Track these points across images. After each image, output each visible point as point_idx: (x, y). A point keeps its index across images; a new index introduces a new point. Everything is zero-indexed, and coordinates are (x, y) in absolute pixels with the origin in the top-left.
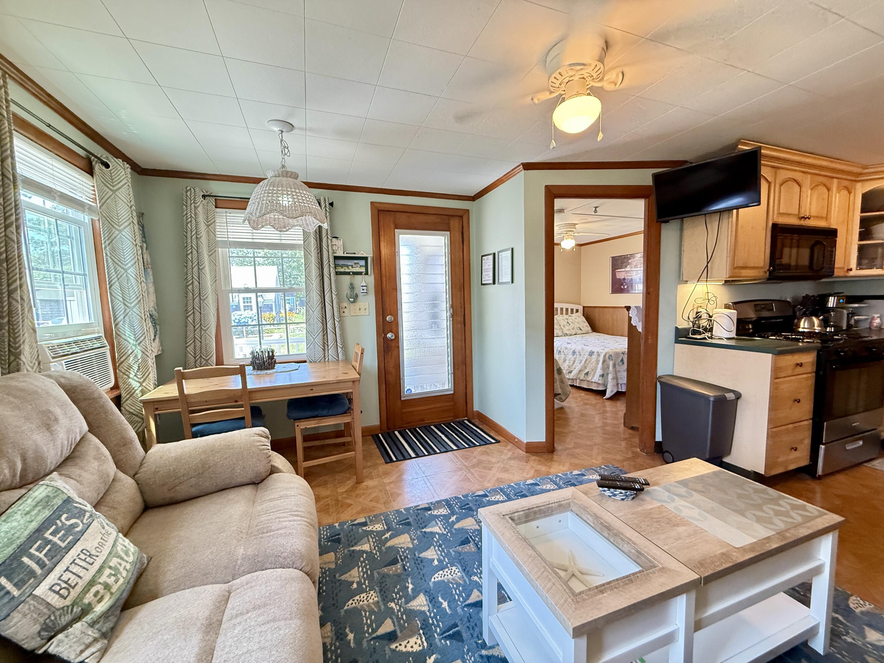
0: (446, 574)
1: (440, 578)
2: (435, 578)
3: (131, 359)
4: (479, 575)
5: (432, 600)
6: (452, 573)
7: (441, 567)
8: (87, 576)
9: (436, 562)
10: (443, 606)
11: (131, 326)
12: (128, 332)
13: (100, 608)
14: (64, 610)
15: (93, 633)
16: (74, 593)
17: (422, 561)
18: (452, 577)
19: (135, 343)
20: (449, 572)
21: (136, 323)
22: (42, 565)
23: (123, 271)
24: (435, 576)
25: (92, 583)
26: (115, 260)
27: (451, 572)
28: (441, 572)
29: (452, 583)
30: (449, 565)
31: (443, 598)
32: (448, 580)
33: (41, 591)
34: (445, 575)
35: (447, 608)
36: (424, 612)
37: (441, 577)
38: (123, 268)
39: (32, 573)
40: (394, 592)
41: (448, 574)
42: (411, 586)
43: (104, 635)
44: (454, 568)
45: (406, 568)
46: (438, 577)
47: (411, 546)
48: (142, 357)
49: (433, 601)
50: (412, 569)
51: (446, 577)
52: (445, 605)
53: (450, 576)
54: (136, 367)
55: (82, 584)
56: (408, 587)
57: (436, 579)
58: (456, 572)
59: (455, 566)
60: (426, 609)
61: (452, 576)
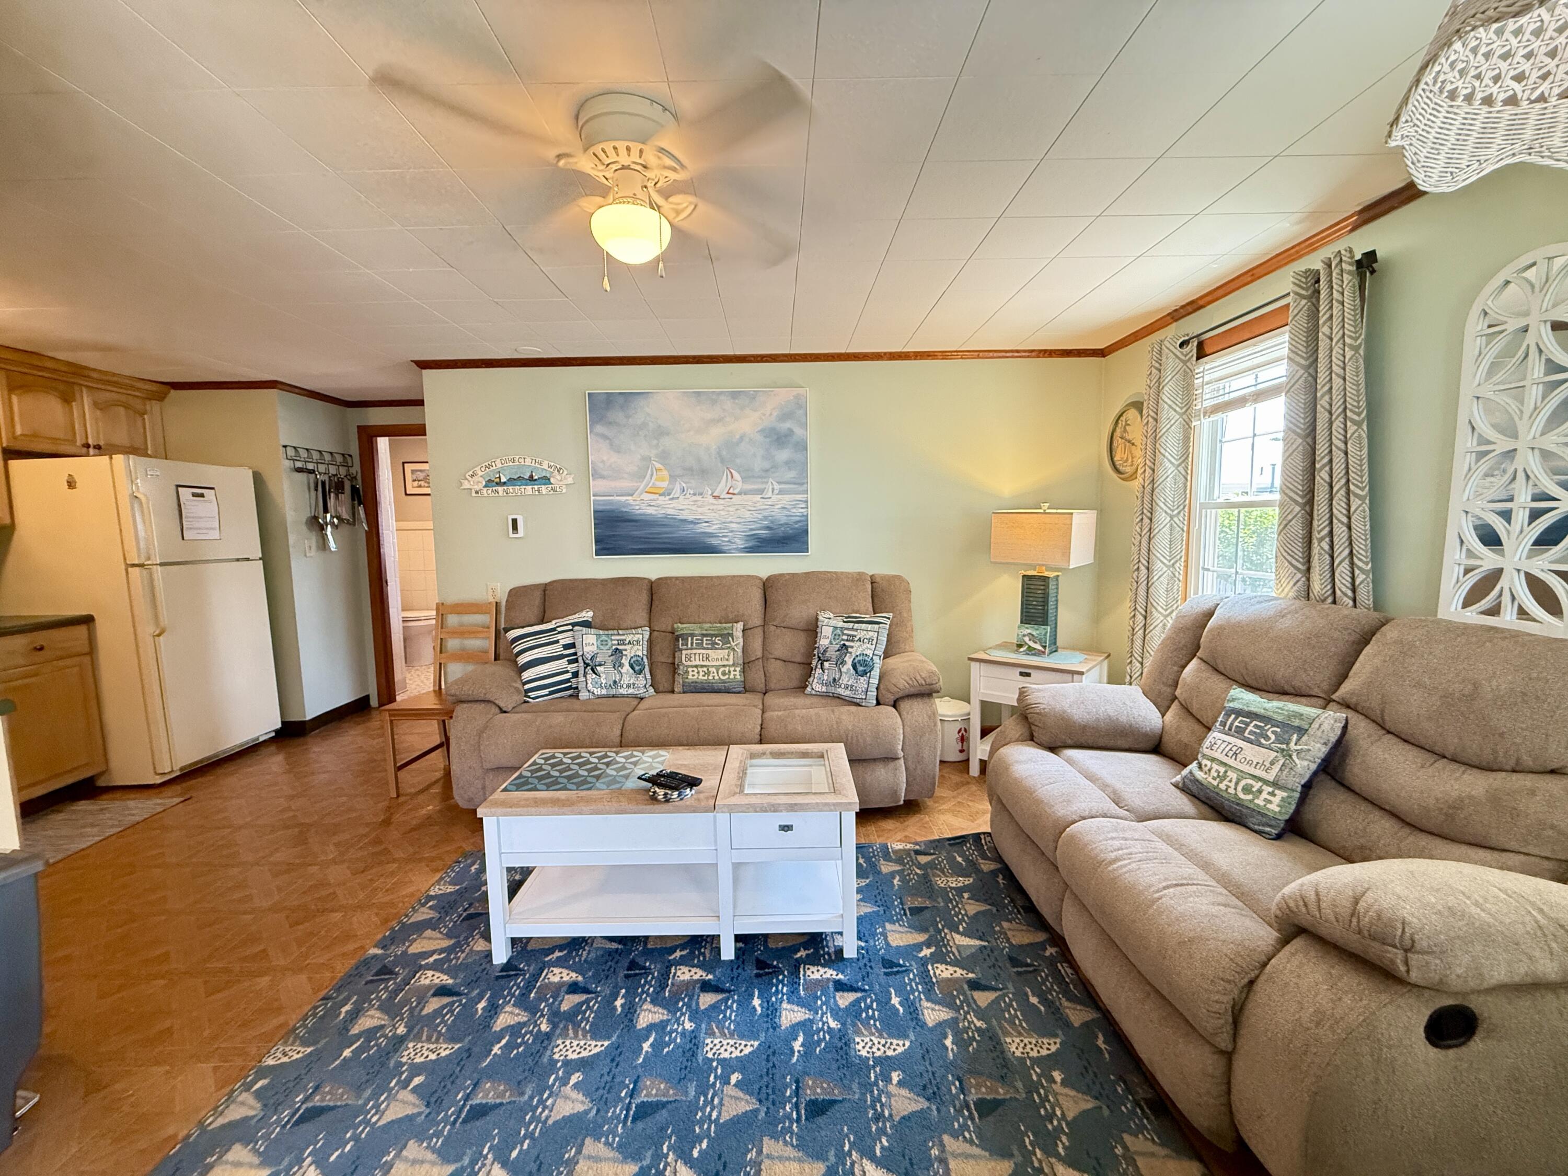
0: (880, 1046)
1: (895, 1042)
2: (904, 1045)
4: (826, 1028)
5: (913, 1012)
6: (870, 1044)
7: (886, 1063)
9: (895, 1077)
10: (898, 999)
13: (1199, 774)
14: (1202, 752)
17: (924, 1087)
18: (873, 1038)
20: (874, 1050)
24: (903, 1049)
27: (871, 1048)
28: (890, 1053)
29: (876, 1028)
30: (871, 1063)
31: (898, 1010)
32: (881, 1036)
33: (1214, 734)
34: (884, 1046)
35: (893, 995)
36: (928, 1000)
37: (891, 1044)
40: (977, 1041)
41: (877, 1045)
42: (948, 1042)
44: (864, 1053)
45: (957, 1083)
46: (899, 1047)
47: (946, 1138)
49: (912, 1010)
50: (944, 1077)
51: (883, 1041)
52: (895, 1001)
53: (876, 1041)
56: (953, 1043)
57: (901, 1043)
58: (862, 1044)
59: (860, 1057)
60: (925, 1004)
61: (871, 1040)
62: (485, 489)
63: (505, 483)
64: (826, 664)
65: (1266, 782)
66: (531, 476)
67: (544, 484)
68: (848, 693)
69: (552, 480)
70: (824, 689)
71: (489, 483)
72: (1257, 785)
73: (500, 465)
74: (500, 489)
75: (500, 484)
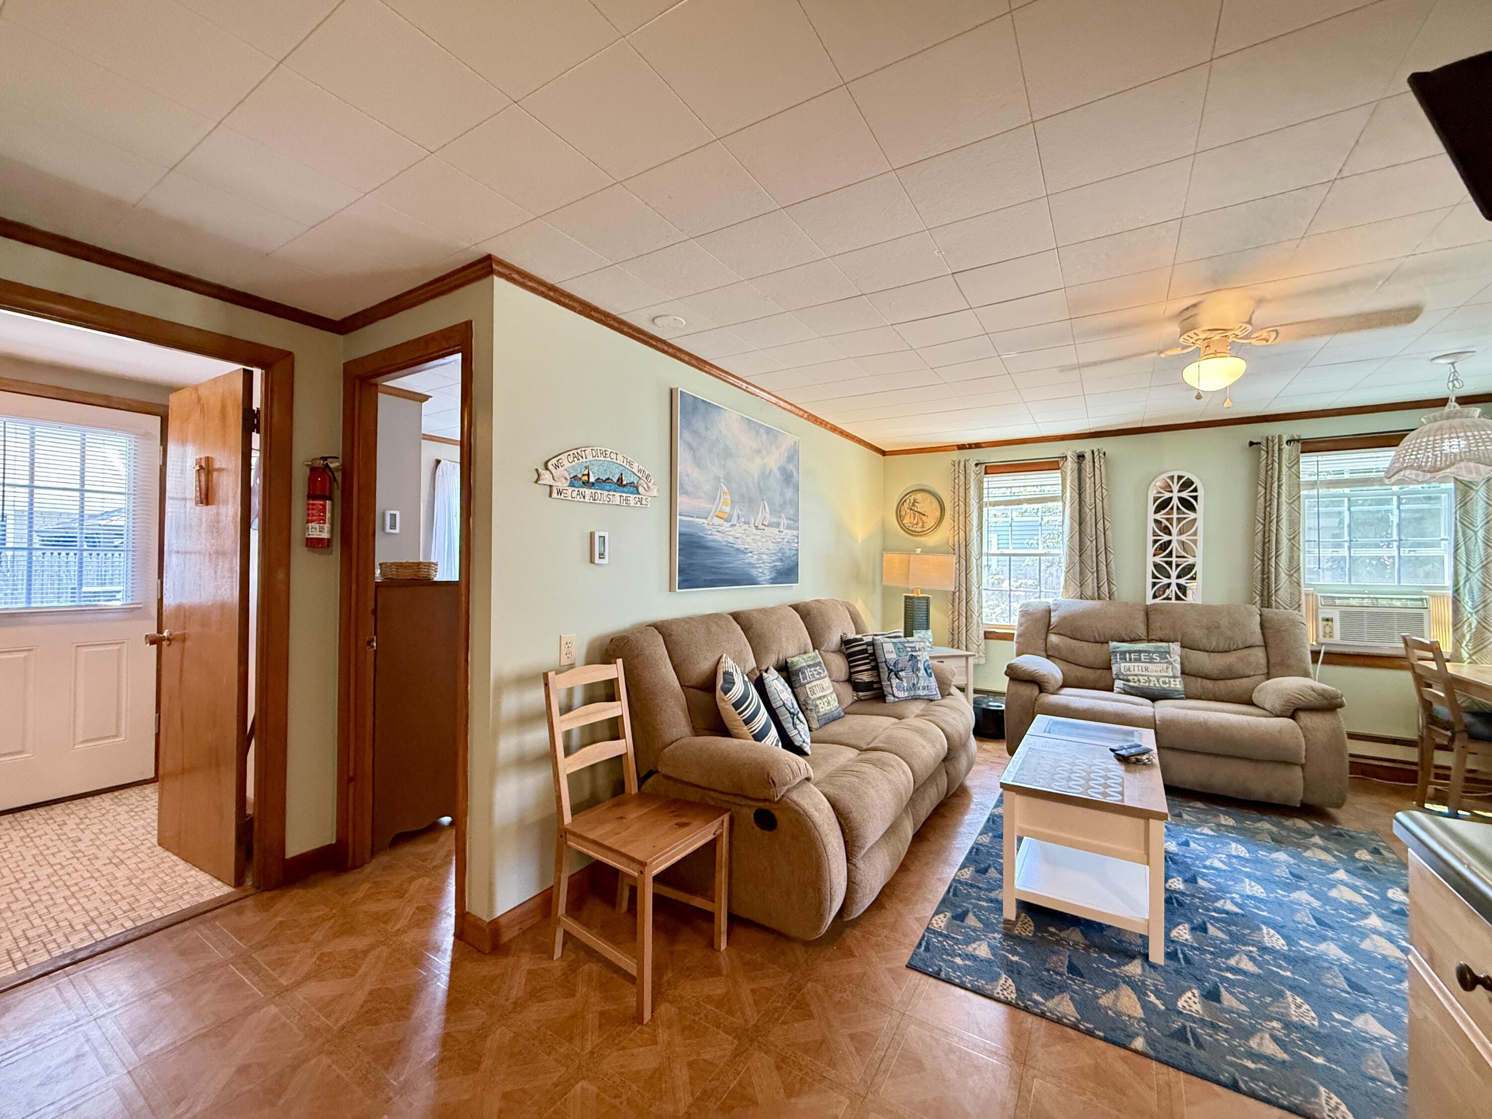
3: (1466, 626)
8: (1136, 672)
11: (1471, 592)
12: (1467, 598)
13: (1131, 684)
14: (1123, 674)
15: (1122, 686)
16: (1128, 673)
19: (1471, 611)
21: (1476, 590)
22: (1130, 659)
23: (1472, 533)
25: (1136, 675)
26: (1465, 523)
33: (1123, 665)
38: (1473, 531)
39: (1125, 659)
43: (1123, 689)
48: (1476, 627)
54: (1468, 637)
55: (1133, 673)
62: (570, 489)
63: (593, 484)
64: (902, 674)
65: (1169, 677)
66: (620, 480)
67: (632, 493)
68: (926, 692)
69: (641, 489)
70: (906, 694)
71: (574, 481)
72: (1167, 680)
73: (590, 458)
74: (588, 492)
75: (587, 484)
